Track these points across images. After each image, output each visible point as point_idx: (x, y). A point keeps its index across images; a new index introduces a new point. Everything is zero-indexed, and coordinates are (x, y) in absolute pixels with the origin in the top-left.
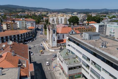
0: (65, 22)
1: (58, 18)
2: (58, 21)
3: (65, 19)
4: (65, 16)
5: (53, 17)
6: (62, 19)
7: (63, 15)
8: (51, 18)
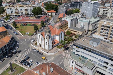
0: (26, 13)
1: (17, 9)
2: (18, 12)
3: (25, 9)
4: (25, 6)
5: (11, 8)
6: (22, 9)
7: (22, 5)
8: (8, 9)
